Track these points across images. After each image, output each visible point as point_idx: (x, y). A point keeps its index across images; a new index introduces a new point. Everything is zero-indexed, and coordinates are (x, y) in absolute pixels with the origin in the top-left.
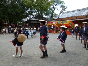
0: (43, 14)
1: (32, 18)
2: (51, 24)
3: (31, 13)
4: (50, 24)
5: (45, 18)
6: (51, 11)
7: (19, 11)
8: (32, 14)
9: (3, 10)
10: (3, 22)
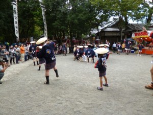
0: (129, 18)
1: (108, 27)
2: (144, 36)
3: (105, 18)
4: (142, 36)
5: (132, 24)
6: (146, 10)
7: (84, 18)
8: (107, 21)
9: (61, 18)
10: (62, 37)
